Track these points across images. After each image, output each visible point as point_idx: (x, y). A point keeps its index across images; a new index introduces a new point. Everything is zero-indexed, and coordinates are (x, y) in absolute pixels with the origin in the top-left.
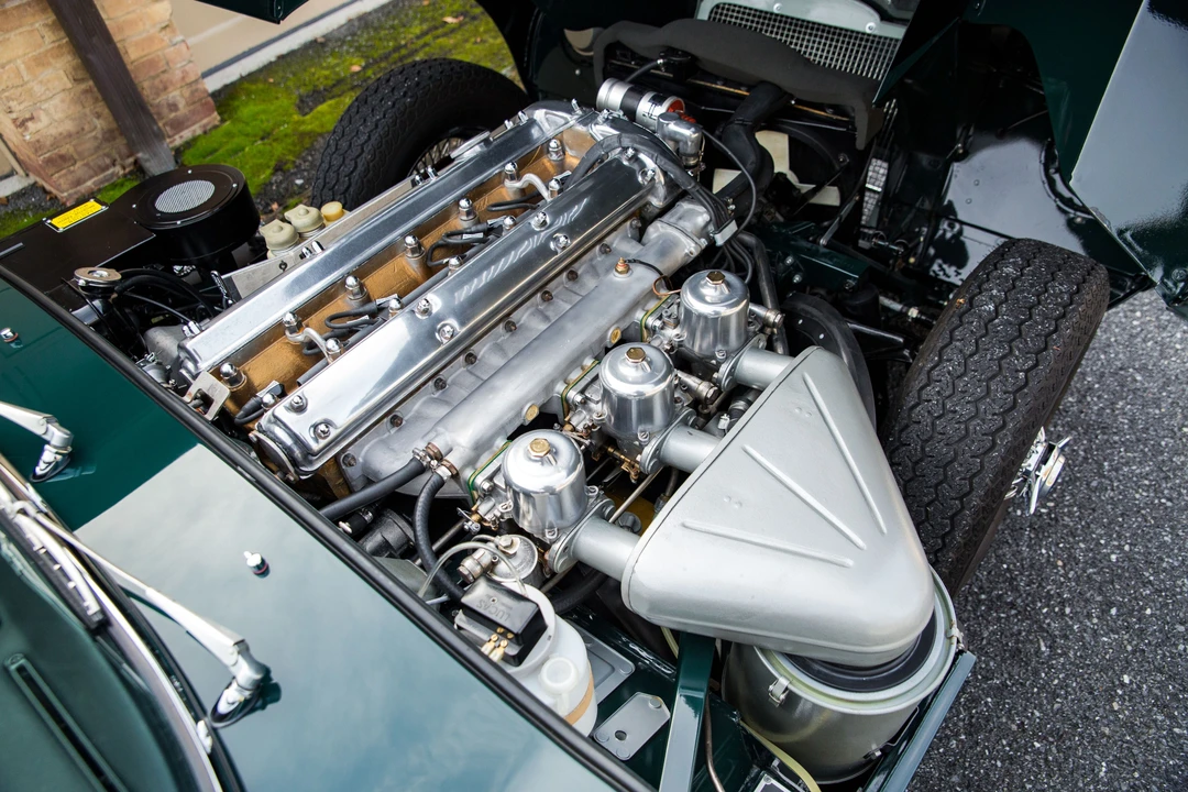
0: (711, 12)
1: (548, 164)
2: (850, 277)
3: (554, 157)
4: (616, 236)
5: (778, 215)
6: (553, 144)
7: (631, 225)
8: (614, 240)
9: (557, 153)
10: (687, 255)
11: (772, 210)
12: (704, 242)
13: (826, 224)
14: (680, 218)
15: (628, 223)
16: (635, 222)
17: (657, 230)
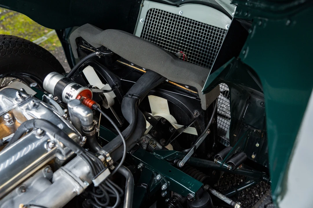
0: (148, 13)
1: (5, 128)
2: (191, 193)
3: (8, 124)
4: (34, 180)
5: (158, 145)
6: (6, 116)
7: (45, 171)
8: (32, 181)
9: (9, 122)
10: (74, 192)
11: (155, 142)
12: (86, 185)
13: (186, 150)
14: (75, 167)
15: (43, 170)
16: (47, 169)
17: (59, 175)
